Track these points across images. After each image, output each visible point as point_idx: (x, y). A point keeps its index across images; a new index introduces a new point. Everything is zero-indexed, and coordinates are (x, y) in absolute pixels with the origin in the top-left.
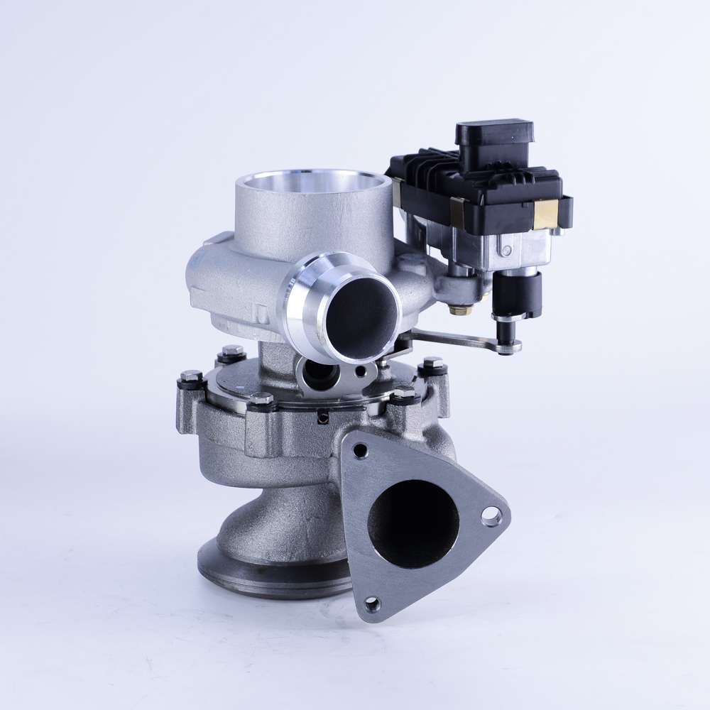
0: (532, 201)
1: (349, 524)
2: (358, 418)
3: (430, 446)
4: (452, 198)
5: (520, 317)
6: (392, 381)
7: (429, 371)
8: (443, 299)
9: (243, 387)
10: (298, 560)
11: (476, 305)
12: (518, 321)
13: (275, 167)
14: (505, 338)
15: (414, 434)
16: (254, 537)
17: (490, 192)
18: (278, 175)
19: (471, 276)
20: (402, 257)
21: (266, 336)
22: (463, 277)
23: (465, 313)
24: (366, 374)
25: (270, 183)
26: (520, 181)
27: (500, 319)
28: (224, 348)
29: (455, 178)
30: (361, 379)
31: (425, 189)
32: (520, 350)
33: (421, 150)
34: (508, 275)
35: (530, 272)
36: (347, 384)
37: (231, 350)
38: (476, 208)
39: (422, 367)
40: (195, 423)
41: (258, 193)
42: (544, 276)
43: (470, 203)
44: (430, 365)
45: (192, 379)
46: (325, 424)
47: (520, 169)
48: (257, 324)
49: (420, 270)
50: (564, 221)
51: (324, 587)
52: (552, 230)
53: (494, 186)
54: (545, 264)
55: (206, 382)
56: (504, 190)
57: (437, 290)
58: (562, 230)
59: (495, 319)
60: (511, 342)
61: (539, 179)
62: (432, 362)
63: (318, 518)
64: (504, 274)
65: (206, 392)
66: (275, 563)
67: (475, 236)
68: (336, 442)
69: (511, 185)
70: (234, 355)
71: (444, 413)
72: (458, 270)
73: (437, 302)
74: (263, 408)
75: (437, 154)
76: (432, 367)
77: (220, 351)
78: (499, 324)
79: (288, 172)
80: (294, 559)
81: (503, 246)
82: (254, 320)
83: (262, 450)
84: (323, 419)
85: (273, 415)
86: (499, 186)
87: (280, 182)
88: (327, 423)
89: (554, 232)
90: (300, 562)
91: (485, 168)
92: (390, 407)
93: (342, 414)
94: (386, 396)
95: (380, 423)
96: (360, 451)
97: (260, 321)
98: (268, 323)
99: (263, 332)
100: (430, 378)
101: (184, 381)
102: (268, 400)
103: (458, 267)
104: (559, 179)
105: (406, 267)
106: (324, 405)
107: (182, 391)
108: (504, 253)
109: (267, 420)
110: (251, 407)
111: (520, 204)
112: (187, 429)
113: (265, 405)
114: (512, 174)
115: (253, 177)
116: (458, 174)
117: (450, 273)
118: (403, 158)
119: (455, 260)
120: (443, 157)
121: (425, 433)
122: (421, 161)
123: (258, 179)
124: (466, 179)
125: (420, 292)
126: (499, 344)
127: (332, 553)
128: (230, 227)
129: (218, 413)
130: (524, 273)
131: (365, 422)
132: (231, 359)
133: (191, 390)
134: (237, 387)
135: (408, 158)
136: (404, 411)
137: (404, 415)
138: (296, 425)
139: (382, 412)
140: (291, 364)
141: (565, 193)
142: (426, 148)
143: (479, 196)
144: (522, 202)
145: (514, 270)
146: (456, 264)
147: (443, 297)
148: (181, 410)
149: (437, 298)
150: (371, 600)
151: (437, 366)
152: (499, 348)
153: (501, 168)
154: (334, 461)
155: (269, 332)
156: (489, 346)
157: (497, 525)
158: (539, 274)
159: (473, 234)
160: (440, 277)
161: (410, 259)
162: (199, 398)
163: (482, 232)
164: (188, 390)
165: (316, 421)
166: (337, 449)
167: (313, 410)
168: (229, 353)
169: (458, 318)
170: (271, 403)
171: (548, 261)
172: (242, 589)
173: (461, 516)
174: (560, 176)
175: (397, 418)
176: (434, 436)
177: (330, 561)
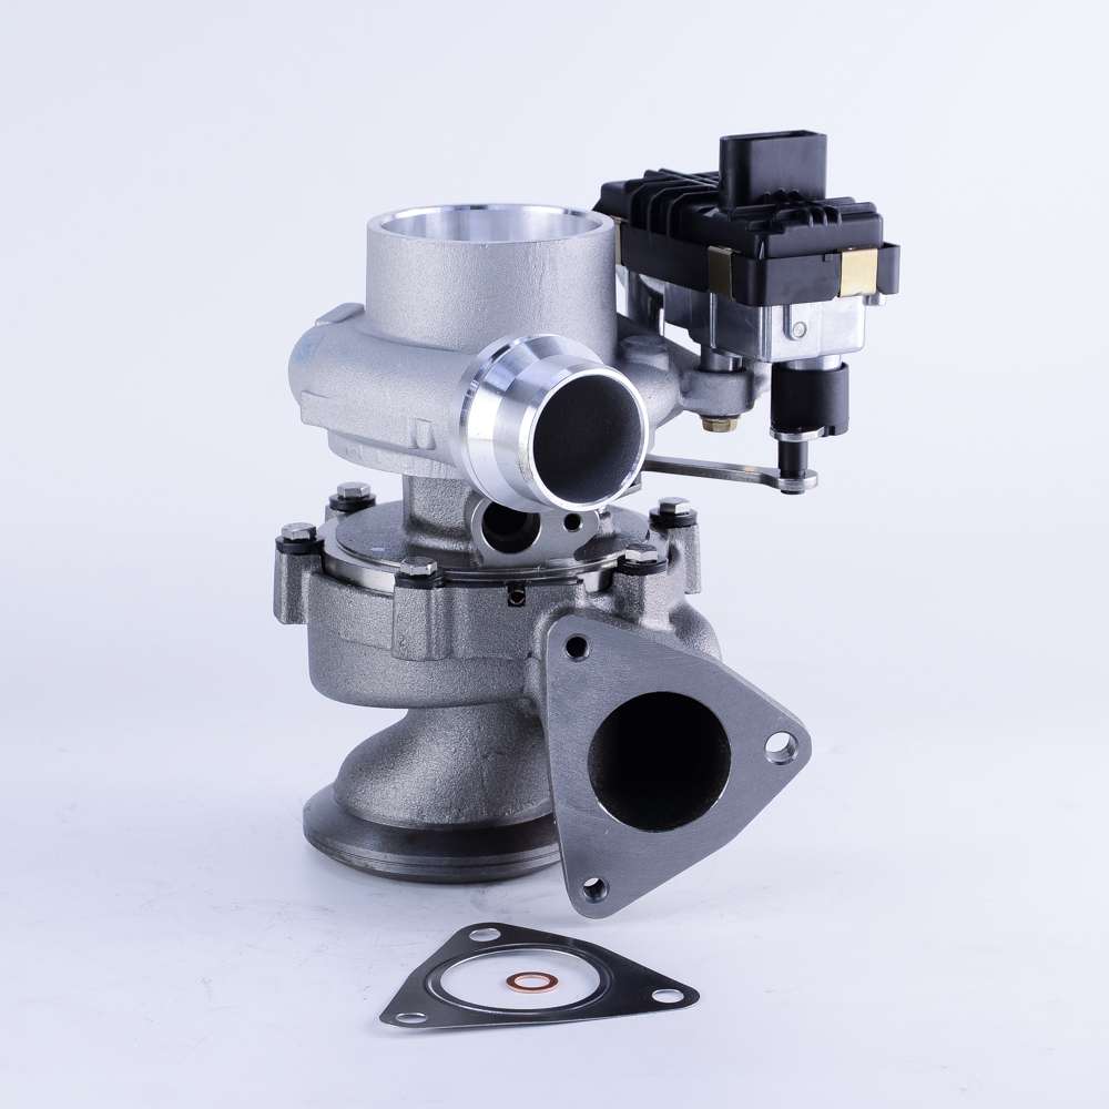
0: (837, 251)
1: (557, 763)
2: (571, 596)
3: (682, 638)
4: (711, 248)
5: (815, 433)
6: (614, 537)
7: (667, 520)
8: (694, 407)
9: (382, 549)
10: (468, 820)
11: (744, 416)
12: (812, 440)
13: (428, 200)
14: (791, 467)
15: (655, 620)
16: (397, 785)
17: (773, 238)
18: (433, 213)
19: (737, 371)
20: (628, 341)
21: (422, 468)
22: (724, 372)
23: (727, 429)
24: (581, 526)
25: (420, 224)
26: (819, 220)
27: (785, 437)
28: (340, 488)
29: (715, 215)
30: (573, 534)
31: (664, 233)
32: (816, 485)
33: (648, 173)
34: (797, 368)
35: (830, 364)
36: (551, 542)
37: (353, 489)
38: (751, 263)
39: (656, 513)
40: (306, 606)
41: (408, 243)
42: (851, 369)
43: (741, 255)
44: (670, 510)
45: (301, 537)
46: (519, 606)
47: (816, 202)
48: (415, 450)
49: (661, 362)
50: (886, 282)
51: (513, 863)
52: (867, 297)
53: (779, 229)
54: (855, 350)
55: (322, 542)
56: (794, 236)
57: (685, 393)
58: (882, 297)
59: (776, 437)
60: (802, 473)
61: (849, 216)
62: (673, 506)
63: (501, 753)
64: (791, 367)
65: (323, 558)
66: (433, 825)
67: (749, 308)
68: (537, 634)
69: (805, 227)
70: (357, 498)
71: (692, 585)
72: (717, 361)
73: (685, 412)
74: (421, 582)
75: (674, 179)
76: (673, 514)
77: (334, 492)
78: (782, 445)
79: (449, 209)
80: (462, 820)
81: (793, 322)
82: (409, 444)
83: (420, 650)
84: (517, 599)
85: (437, 593)
86: (787, 229)
87: (438, 226)
88: (523, 604)
89: (871, 300)
90: (472, 823)
91: (762, 199)
92: (620, 578)
93: (547, 589)
94: (610, 561)
95: (604, 603)
96: (576, 647)
97: (420, 445)
98: (433, 447)
99: (419, 461)
100: (670, 530)
101: (287, 540)
102: (429, 569)
103: (717, 356)
104: (877, 216)
105: (638, 357)
106: (514, 577)
107: (285, 556)
108: (795, 333)
109: (429, 600)
110: (402, 580)
111: (820, 257)
112: (293, 617)
113: (425, 576)
114: (806, 209)
115: (393, 216)
116: (716, 210)
117: (703, 366)
118: (622, 186)
119: (713, 346)
120: (687, 183)
121: (673, 618)
122: (656, 189)
123: (401, 220)
124: (733, 219)
125: (663, 396)
126: (783, 476)
127: (521, 809)
128: (359, 297)
129: (346, 591)
130: (822, 364)
131: (581, 602)
132: (353, 504)
133: (299, 554)
134: (373, 549)
135: (630, 185)
136: (641, 584)
137: (641, 590)
138: (473, 607)
139: (606, 585)
140: (461, 511)
141: (887, 239)
142: (656, 169)
143: (756, 246)
144: (824, 253)
145: (806, 361)
146: (714, 351)
147: (695, 403)
148: (284, 585)
149: (685, 405)
150: (592, 882)
151: (682, 511)
152: (782, 482)
153: (786, 201)
154: (533, 665)
155: (428, 461)
156: (767, 480)
157: (789, 761)
158: (844, 366)
159: (746, 304)
160: (690, 372)
161: (641, 344)
162: (313, 568)
163: (761, 301)
164: (296, 554)
165: (506, 599)
166: (538, 645)
167: (500, 585)
168: (349, 495)
169: (715, 437)
170: (434, 573)
171: (860, 345)
172: (379, 867)
173: (734, 747)
174: (878, 212)
175: (630, 595)
176: (686, 622)
177: (518, 822)
